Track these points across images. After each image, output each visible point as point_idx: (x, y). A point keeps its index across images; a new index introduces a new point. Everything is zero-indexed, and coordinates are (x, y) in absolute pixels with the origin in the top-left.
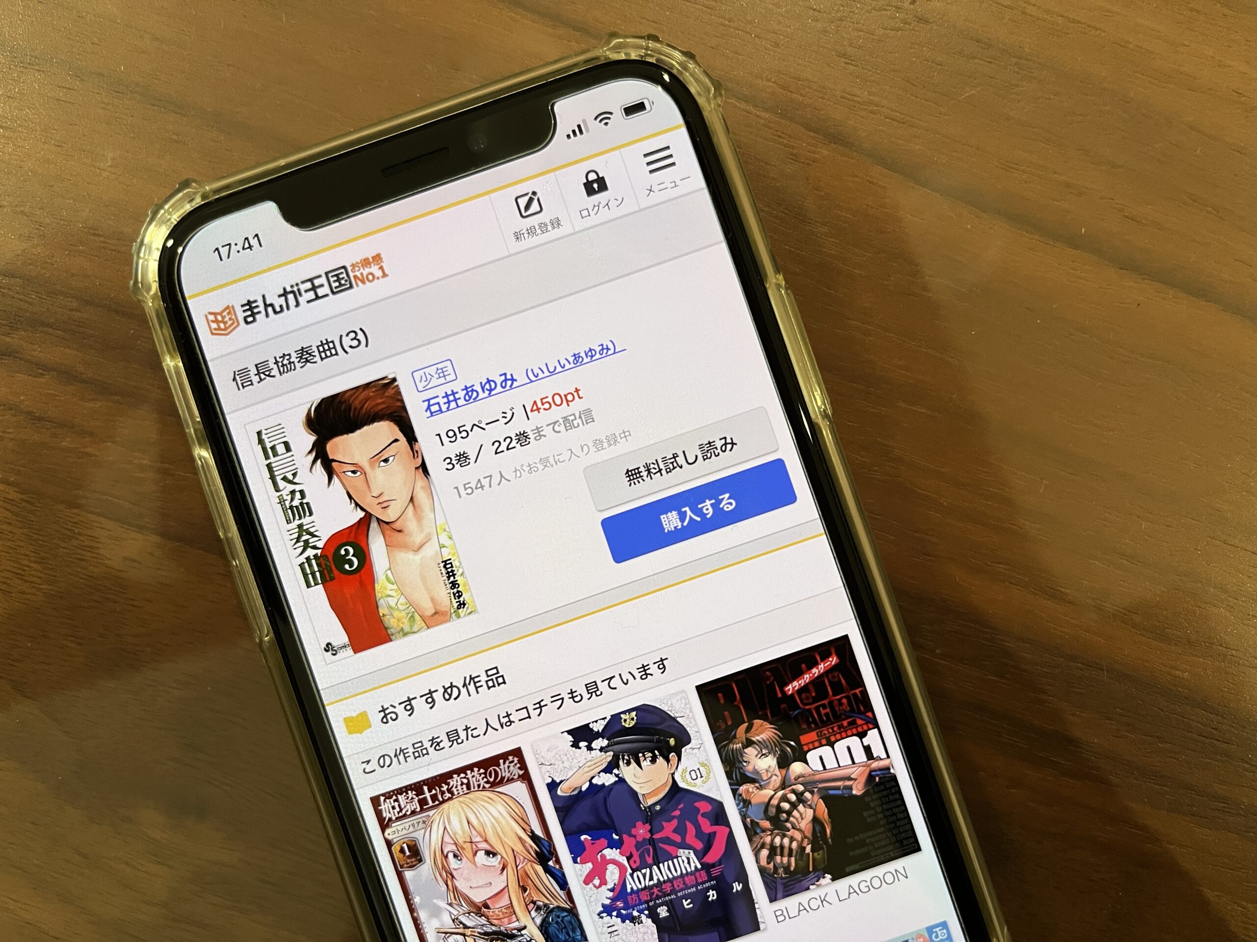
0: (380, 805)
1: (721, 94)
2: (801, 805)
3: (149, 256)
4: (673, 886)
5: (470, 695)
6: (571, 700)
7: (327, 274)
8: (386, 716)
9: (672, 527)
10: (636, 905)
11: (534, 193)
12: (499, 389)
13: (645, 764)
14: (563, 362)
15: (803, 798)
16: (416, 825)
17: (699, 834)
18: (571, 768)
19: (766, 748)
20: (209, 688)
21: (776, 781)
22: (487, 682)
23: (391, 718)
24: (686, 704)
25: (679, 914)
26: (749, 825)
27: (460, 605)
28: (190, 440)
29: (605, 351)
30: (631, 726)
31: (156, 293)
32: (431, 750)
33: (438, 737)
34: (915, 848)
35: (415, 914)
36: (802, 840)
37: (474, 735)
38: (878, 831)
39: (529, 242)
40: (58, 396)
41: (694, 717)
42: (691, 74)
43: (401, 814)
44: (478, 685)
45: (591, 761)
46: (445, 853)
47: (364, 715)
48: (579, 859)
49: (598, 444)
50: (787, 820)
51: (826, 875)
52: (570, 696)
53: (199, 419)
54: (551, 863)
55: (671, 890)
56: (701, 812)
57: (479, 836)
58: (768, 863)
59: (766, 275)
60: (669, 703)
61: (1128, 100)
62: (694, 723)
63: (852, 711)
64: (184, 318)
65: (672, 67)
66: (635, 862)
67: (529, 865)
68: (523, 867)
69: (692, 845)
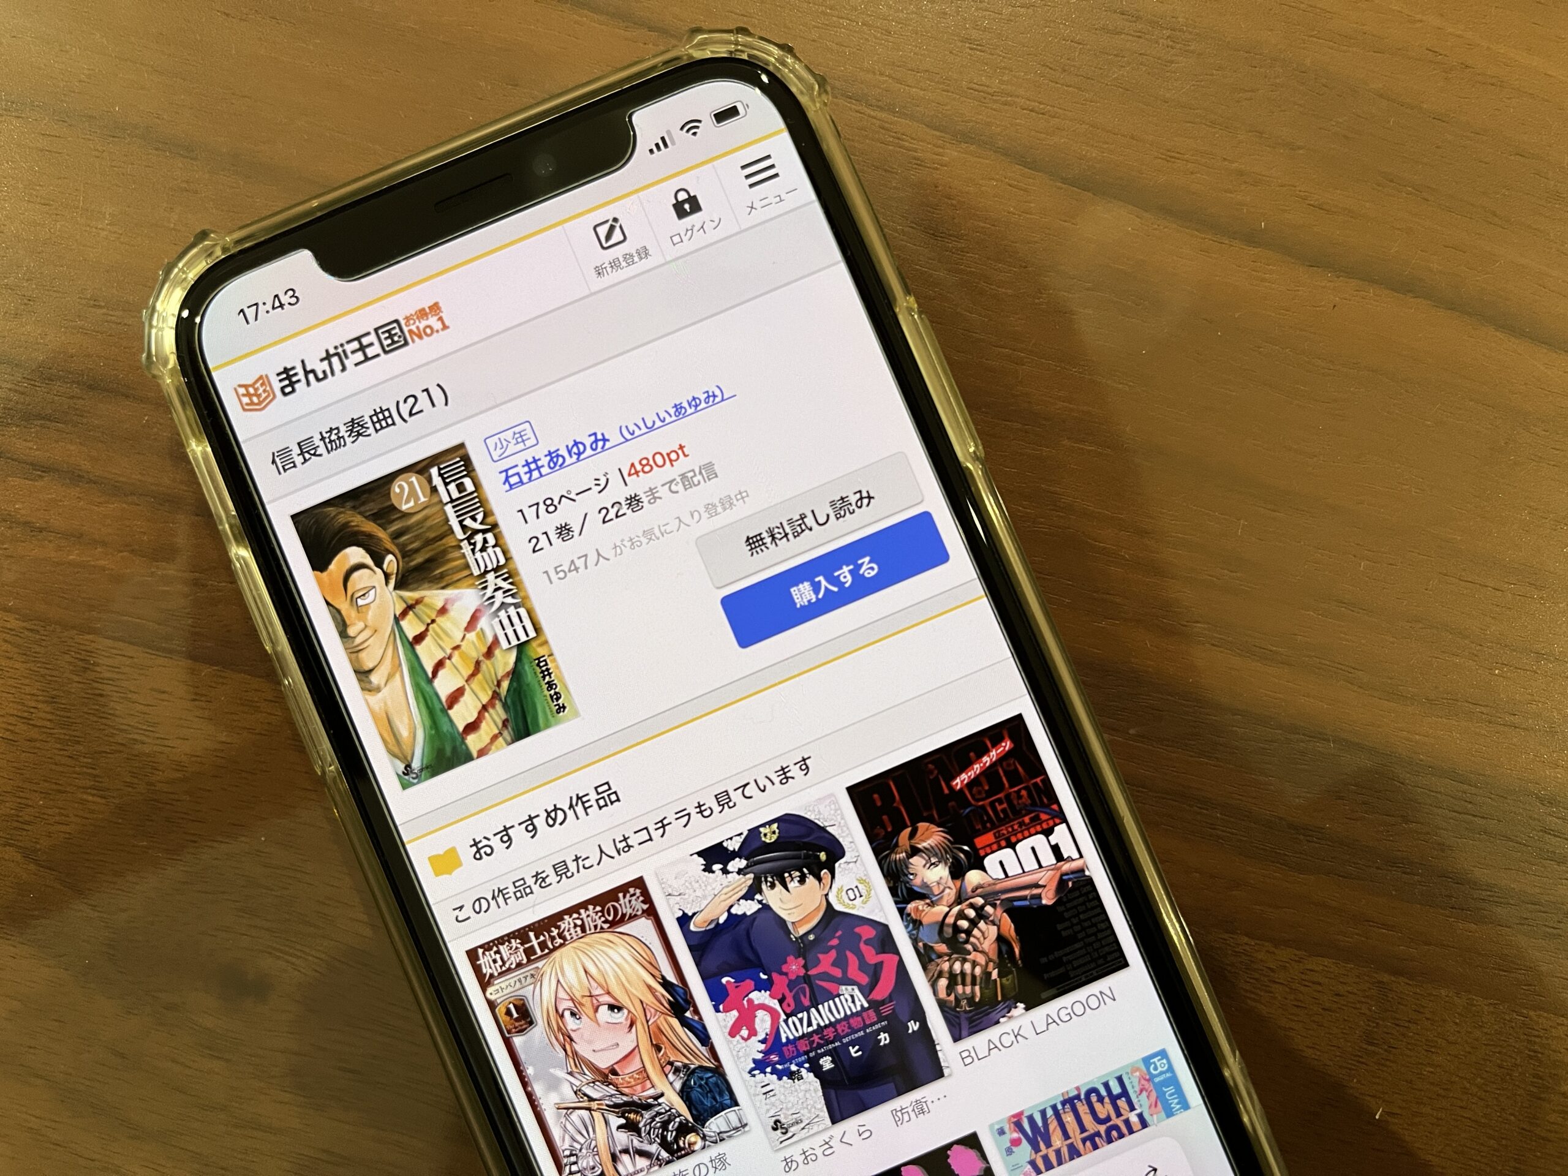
0: (478, 959)
1: (826, 92)
2: (982, 921)
3: (163, 322)
4: (836, 1030)
5: (578, 818)
6: (700, 815)
7: (376, 330)
8: (479, 850)
9: (805, 600)
10: (794, 1058)
11: (615, 220)
12: (589, 452)
13: (793, 885)
14: (663, 415)
15: (983, 913)
16: (523, 980)
17: (863, 966)
18: (705, 897)
19: (935, 855)
20: (263, 839)
21: (950, 894)
22: (597, 800)
23: (485, 853)
24: (836, 810)
25: (847, 1063)
26: (922, 951)
27: (560, 708)
28: (225, 540)
29: (711, 399)
30: (773, 840)
31: (174, 367)
32: (535, 888)
33: (543, 872)
34: (1122, 963)
35: (529, 1089)
36: (987, 964)
37: (586, 866)
38: (1077, 946)
39: (613, 277)
40: (61, 501)
41: (846, 825)
42: (790, 71)
43: (504, 969)
44: (587, 805)
45: (727, 886)
46: (560, 1011)
47: (453, 851)
48: (721, 1007)
49: (710, 509)
50: (967, 941)
51: (1018, 1004)
52: (698, 810)
53: (234, 513)
54: (688, 1014)
55: (835, 1036)
56: (864, 939)
57: (599, 988)
58: (949, 995)
59: (895, 299)
60: (816, 808)
61: (1303, 70)
62: (847, 832)
63: (1034, 804)
64: (210, 393)
65: (767, 63)
66: (789, 1005)
67: (662, 1019)
68: (655, 1021)
69: (855, 979)
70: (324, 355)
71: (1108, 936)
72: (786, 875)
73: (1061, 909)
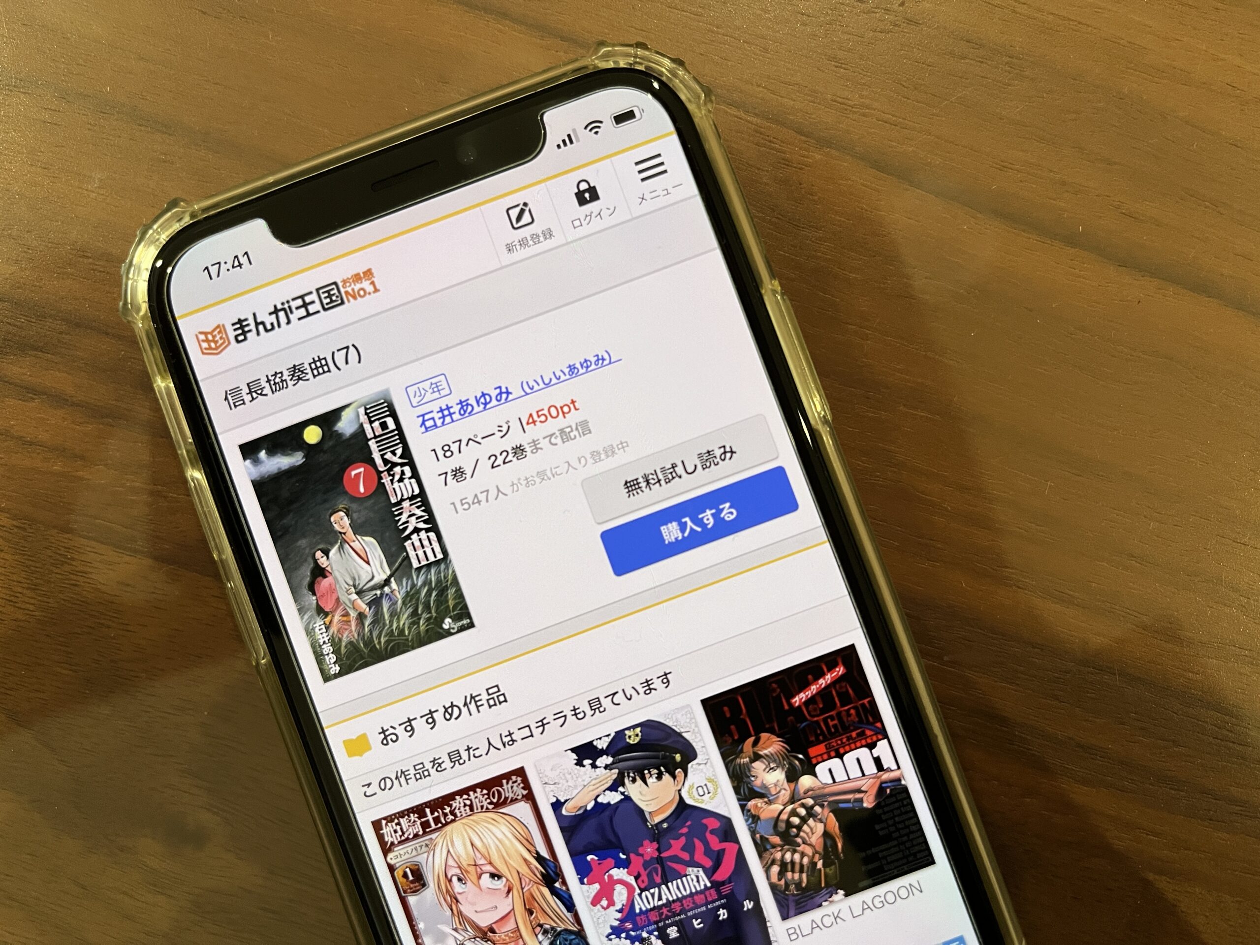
0: (382, 829)
1: (711, 101)
2: (811, 819)
3: (138, 277)
4: (682, 905)
5: (471, 715)
6: (574, 717)
7: (318, 290)
8: (387, 737)
9: (673, 538)
10: (645, 926)
11: (525, 204)
12: (494, 402)
13: (652, 781)
14: (558, 373)
15: (813, 812)
16: (419, 849)
17: (708, 851)
18: (576, 787)
19: (774, 761)
20: (206, 713)
21: (785, 795)
22: (488, 700)
23: (391, 740)
24: (691, 719)
25: (690, 934)
26: (759, 841)
28: (182, 461)
29: (601, 362)
30: (636, 742)
31: (146, 314)
32: (433, 772)
33: (440, 758)
34: (929, 861)
35: (420, 941)
36: (814, 855)
37: (476, 755)
38: (891, 844)
39: (521, 253)
40: (49, 420)
41: (699, 732)
42: (681, 81)
43: (403, 838)
44: (479, 703)
45: (595, 779)
47: (363, 738)
48: (585, 880)
49: (596, 456)
50: (797, 835)
51: (839, 891)
52: (573, 713)
53: (191, 440)
54: (557, 885)
55: (681, 910)
56: (710, 829)
57: (483, 859)
58: (780, 880)
59: (762, 281)
60: (674, 716)
61: (1122, 97)
62: (699, 738)
63: (861, 721)
64: (174, 338)
65: (662, 74)
66: (643, 881)
67: (535, 887)
68: (529, 889)
69: (701, 862)
70: (272, 309)
71: (918, 837)
72: (646, 772)
73: (879, 811)
